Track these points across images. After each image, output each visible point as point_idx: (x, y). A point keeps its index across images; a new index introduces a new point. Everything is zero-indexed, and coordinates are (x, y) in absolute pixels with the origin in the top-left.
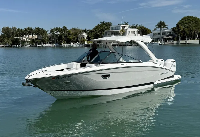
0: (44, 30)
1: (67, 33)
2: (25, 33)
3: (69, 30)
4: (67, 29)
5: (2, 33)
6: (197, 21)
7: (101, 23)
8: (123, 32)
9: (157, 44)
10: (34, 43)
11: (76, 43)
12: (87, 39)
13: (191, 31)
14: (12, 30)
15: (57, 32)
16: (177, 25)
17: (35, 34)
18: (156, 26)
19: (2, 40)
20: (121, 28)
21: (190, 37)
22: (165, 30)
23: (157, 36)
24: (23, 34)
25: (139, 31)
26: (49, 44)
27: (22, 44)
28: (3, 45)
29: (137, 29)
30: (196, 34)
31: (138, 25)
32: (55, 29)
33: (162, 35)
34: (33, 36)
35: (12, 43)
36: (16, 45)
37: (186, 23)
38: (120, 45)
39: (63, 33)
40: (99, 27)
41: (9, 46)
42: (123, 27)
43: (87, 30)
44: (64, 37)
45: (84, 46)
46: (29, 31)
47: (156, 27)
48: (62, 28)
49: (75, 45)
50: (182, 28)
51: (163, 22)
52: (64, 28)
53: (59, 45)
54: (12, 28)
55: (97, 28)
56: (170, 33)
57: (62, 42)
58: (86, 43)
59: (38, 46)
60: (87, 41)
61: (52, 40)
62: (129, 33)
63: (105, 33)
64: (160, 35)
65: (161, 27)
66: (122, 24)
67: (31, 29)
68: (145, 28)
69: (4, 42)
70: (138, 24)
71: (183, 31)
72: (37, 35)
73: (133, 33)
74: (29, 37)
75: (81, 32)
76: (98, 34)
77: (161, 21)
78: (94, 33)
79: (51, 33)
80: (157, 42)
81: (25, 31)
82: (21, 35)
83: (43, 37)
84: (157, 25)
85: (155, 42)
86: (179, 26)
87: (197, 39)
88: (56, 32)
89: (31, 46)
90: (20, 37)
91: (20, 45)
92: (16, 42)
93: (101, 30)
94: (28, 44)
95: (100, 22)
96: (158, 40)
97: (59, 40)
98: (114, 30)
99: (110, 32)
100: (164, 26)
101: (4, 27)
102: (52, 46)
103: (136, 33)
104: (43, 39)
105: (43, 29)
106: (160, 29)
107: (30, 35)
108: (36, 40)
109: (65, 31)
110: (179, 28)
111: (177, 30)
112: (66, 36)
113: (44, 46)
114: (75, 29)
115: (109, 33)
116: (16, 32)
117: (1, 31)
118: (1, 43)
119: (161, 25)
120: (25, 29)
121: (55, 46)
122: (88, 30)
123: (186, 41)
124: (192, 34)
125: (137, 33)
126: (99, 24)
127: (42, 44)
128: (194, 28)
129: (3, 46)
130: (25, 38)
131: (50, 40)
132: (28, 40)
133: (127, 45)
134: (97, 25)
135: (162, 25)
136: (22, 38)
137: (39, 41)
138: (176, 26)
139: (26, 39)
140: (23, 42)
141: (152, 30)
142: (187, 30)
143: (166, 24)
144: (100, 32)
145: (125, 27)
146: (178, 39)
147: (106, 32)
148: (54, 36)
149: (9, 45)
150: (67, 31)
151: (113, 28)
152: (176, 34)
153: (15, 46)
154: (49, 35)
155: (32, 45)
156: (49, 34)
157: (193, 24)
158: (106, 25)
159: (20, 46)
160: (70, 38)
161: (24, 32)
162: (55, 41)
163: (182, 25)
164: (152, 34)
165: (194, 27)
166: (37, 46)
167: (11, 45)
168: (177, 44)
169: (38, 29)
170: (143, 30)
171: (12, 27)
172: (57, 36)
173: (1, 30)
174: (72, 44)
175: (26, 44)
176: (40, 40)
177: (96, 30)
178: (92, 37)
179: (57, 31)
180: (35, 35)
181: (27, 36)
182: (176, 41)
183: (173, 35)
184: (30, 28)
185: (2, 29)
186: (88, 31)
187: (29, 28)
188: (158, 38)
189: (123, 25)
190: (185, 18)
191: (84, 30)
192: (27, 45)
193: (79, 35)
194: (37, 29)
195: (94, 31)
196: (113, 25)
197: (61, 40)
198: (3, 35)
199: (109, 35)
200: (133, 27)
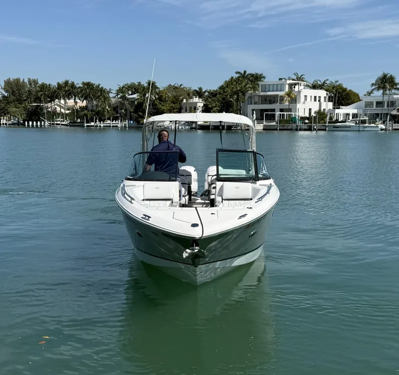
0: (102, 88)
1: (155, 97)
2: (57, 95)
3: (161, 89)
4: (157, 88)
5: (4, 93)
7: (237, 75)
8: (291, 98)
9: (376, 129)
10: (78, 119)
12: (203, 111)
14: (29, 86)
15: (132, 94)
17: (82, 97)
18: (373, 85)
19: (3, 108)
20: (287, 88)
22: (395, 96)
23: (375, 110)
24: (53, 97)
25: (329, 97)
26: (113, 121)
27: (49, 120)
28: (5, 122)
29: (327, 90)
31: (328, 82)
32: (129, 87)
33: (388, 107)
34: (76, 103)
35: (27, 117)
36: (35, 122)
38: (281, 128)
39: (147, 95)
40: (232, 84)
41: (18, 123)
42: (291, 86)
43: (204, 90)
44: (149, 105)
45: (195, 128)
46: (67, 90)
47: (373, 87)
49: (174, 126)
51: (391, 76)
52: (149, 84)
53: (135, 124)
54: (29, 82)
55: (227, 87)
59: (87, 126)
61: (119, 111)
62: (306, 99)
63: (246, 98)
64: (383, 106)
65: (384, 88)
66: (289, 78)
67: (73, 85)
68: (345, 90)
69: (8, 113)
70: (327, 80)
72: (86, 98)
73: (315, 100)
74: (66, 103)
75: (188, 95)
76: (231, 101)
77: (386, 72)
78: (221, 99)
79: (117, 95)
80: (374, 123)
81: (58, 89)
82: (49, 98)
83: (100, 104)
84: (374, 82)
85: (370, 123)
88: (130, 92)
89: (70, 126)
90: (46, 103)
91: (44, 121)
92: (35, 115)
93: (237, 90)
94: (64, 121)
95: (237, 73)
96: (376, 118)
97: (136, 111)
98: (269, 91)
99: (259, 96)
100: (392, 86)
101: (10, 78)
102: (119, 126)
103: (322, 100)
104: (100, 109)
105: (100, 86)
106: (381, 91)
107: (69, 99)
108: (84, 111)
109: (151, 93)
112: (154, 105)
113: (100, 126)
114: (175, 88)
115: (257, 99)
116: (37, 92)
117: (2, 88)
119: (385, 82)
120: (59, 84)
121: (125, 127)
122: (205, 92)
125: (325, 101)
126: (232, 78)
127: (96, 122)
129: (6, 124)
130: (56, 106)
131: (116, 113)
132: (63, 111)
133: (300, 130)
134: (228, 79)
136: (49, 105)
137: (89, 114)
139: (58, 109)
140: (53, 115)
141: (361, 95)
143: (397, 81)
144: (235, 96)
145: (297, 87)
147: (250, 97)
148: (126, 102)
149: (18, 121)
150: (156, 92)
151: (267, 87)
153: (33, 123)
154: (113, 101)
155: (73, 124)
156: (114, 98)
158: (249, 80)
159: (44, 123)
160: (163, 108)
161: (55, 91)
162: (126, 115)
164: (361, 104)
166: (83, 126)
167: (24, 121)
169: (88, 85)
170: (339, 93)
171: (29, 79)
172: (133, 102)
173: (3, 86)
175: (59, 119)
176: (92, 111)
177: (226, 91)
178: (215, 107)
179: (132, 91)
180: (80, 100)
181: (62, 101)
184: (70, 82)
185: (5, 82)
186: (207, 94)
187: (66, 83)
188: (377, 115)
189: (291, 82)
191: (197, 89)
192: (61, 121)
193: (185, 101)
194: (86, 87)
195: (220, 94)
196: (267, 81)
197: (141, 114)
198: (6, 97)
199: (255, 103)
200: (314, 87)
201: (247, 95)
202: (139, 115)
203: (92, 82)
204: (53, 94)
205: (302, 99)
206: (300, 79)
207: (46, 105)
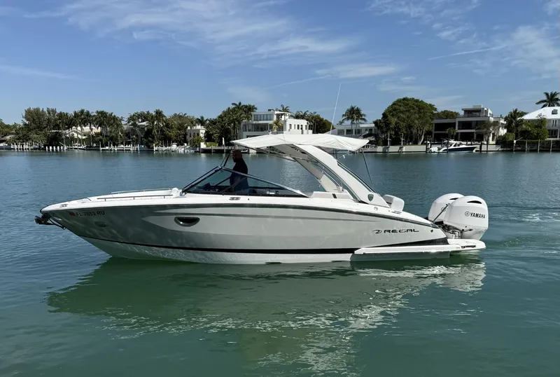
0: (115, 116)
1: (163, 124)
2: (74, 123)
3: (168, 118)
4: (163, 116)
5: (25, 121)
6: (423, 108)
7: (234, 106)
8: (279, 126)
10: (93, 144)
11: (182, 145)
12: (205, 137)
13: (410, 127)
14: (48, 115)
15: (142, 122)
16: (383, 114)
17: (97, 124)
18: (343, 115)
19: (25, 135)
20: (275, 118)
21: (409, 140)
22: (361, 125)
23: (346, 136)
24: (70, 124)
25: (309, 126)
26: (125, 146)
27: (67, 145)
28: (27, 147)
29: (307, 120)
30: (420, 133)
31: (308, 113)
32: (139, 115)
33: (356, 134)
34: (92, 129)
35: (47, 142)
37: (402, 112)
39: (155, 123)
40: (229, 114)
41: (39, 148)
42: (279, 116)
43: (205, 119)
44: (158, 131)
45: (199, 152)
46: (83, 118)
47: (344, 118)
48: (154, 114)
49: (181, 150)
50: (393, 120)
51: (357, 108)
52: (157, 113)
53: (146, 148)
54: (48, 111)
55: (225, 116)
56: (371, 130)
57: (153, 142)
58: (203, 146)
59: (103, 150)
60: (207, 141)
61: (131, 137)
62: (291, 128)
63: (242, 126)
65: (353, 119)
66: (277, 110)
67: (88, 114)
68: (322, 120)
69: (30, 139)
70: (307, 111)
71: (395, 128)
72: (100, 126)
73: (298, 128)
74: (82, 129)
75: (192, 123)
76: (229, 128)
77: (353, 106)
78: (220, 127)
79: (129, 122)
81: (75, 117)
82: (67, 125)
83: (113, 130)
86: (387, 117)
87: (422, 144)
88: (140, 120)
89: (87, 150)
90: (64, 130)
91: (63, 146)
92: (55, 140)
93: (234, 119)
95: (233, 104)
97: (146, 137)
98: (260, 120)
99: (252, 124)
100: (358, 117)
101: (30, 108)
102: (131, 149)
103: (304, 128)
104: (113, 134)
105: (113, 115)
106: (350, 121)
107: (85, 126)
108: (99, 136)
109: (159, 121)
110: (388, 120)
111: (383, 125)
112: (162, 131)
113: (114, 150)
114: (180, 117)
115: (250, 128)
116: (56, 120)
117: (23, 117)
118: (23, 142)
120: (75, 113)
121: (137, 150)
122: (207, 120)
123: (401, 148)
124: (412, 133)
125: (306, 129)
126: (229, 108)
127: (110, 146)
128: (416, 121)
129: (28, 149)
130: (73, 133)
131: (129, 137)
132: (80, 136)
134: (225, 109)
135: (354, 114)
136: (67, 131)
137: (104, 139)
138: (382, 116)
139: (76, 135)
140: (71, 140)
141: (335, 124)
142: (403, 125)
143: (362, 113)
144: (232, 124)
145: (283, 117)
146: (385, 143)
147: (245, 125)
148: (137, 129)
149: (39, 146)
150: (163, 120)
151: (259, 117)
152: (383, 132)
153: (53, 148)
154: (125, 127)
155: (89, 148)
156: (126, 126)
157: (415, 113)
158: (243, 110)
159: (63, 148)
160: (170, 134)
161: (72, 119)
162: (137, 140)
163: (393, 115)
164: (335, 131)
165: (417, 119)
166: (99, 150)
167: (45, 146)
168: (384, 152)
169: (102, 114)
170: (317, 122)
171: (48, 108)
172: (143, 129)
173: (24, 115)
174: (174, 147)
175: (76, 144)
176: (106, 136)
177: (224, 119)
178: (216, 133)
179: (142, 119)
180: (95, 126)
181: (79, 128)
182: (382, 146)
183: (376, 136)
184: (85, 111)
185: (26, 112)
186: (208, 122)
187: (82, 112)
189: (278, 112)
190: (399, 101)
191: (200, 118)
192: (79, 146)
193: (189, 128)
194: (100, 115)
195: (219, 122)
196: (258, 112)
197: (150, 139)
198: (28, 125)
199: (249, 131)
200: (297, 117)
201: (242, 124)
202: (149, 140)
203: (105, 111)
204: (70, 122)
205: (288, 127)
206: (286, 110)
207: (64, 132)
